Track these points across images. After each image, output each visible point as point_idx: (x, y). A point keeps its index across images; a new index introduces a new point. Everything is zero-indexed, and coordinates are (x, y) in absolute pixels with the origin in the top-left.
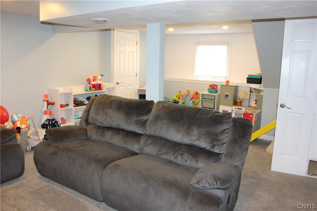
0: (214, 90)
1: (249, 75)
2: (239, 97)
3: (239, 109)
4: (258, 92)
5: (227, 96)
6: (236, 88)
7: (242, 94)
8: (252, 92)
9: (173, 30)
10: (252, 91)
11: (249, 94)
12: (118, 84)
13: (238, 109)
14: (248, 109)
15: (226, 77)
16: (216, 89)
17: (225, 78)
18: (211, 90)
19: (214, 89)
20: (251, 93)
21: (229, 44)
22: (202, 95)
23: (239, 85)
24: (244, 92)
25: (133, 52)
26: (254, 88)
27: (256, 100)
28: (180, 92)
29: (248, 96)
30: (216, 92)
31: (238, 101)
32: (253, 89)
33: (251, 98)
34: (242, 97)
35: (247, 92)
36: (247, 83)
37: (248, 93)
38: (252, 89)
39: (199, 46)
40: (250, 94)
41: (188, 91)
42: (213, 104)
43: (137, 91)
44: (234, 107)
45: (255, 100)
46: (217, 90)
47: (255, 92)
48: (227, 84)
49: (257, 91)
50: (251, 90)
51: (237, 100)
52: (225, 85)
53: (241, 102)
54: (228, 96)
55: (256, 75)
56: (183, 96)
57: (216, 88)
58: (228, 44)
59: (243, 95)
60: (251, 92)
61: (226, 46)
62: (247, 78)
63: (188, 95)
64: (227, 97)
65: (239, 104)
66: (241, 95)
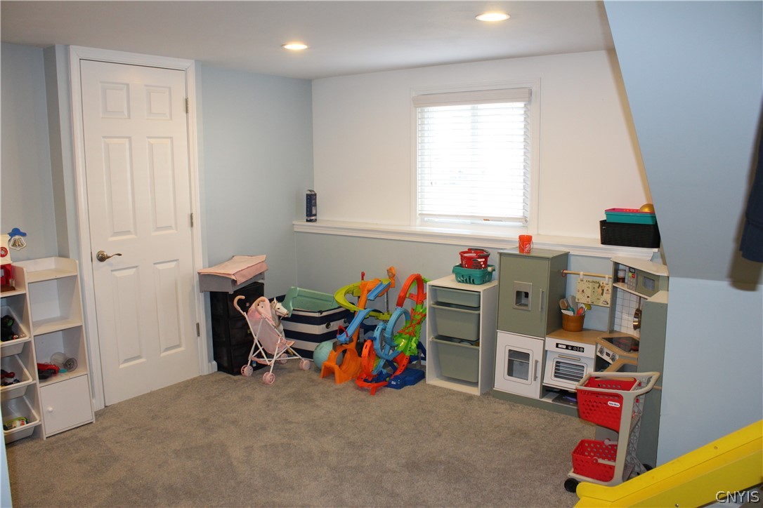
0: (476, 273)
1: (610, 212)
2: (574, 298)
3: (573, 348)
4: (645, 284)
5: (523, 295)
6: (559, 265)
7: (583, 286)
8: (623, 280)
9: (305, 47)
10: (621, 274)
11: (609, 287)
12: (102, 258)
13: (567, 347)
14: (606, 350)
15: (525, 219)
16: (487, 266)
17: (521, 224)
18: (467, 271)
19: (478, 266)
20: (619, 285)
21: (531, 94)
22: (435, 289)
23: (572, 253)
24: (591, 279)
25: (171, 138)
26: (630, 268)
27: (638, 314)
28: (363, 275)
29: (607, 297)
30: (486, 278)
31: (570, 313)
32: (627, 270)
33: (619, 301)
34: (582, 300)
35: (601, 281)
36: (603, 243)
37: (608, 282)
38: (621, 267)
39: (426, 109)
40: (615, 289)
41: (391, 274)
42: (474, 327)
43: (196, 278)
44: (551, 342)
45: (633, 312)
46: (489, 269)
47: (634, 280)
48: (522, 248)
49: (641, 278)
50: (616, 271)
51: (564, 312)
52: (517, 252)
53: (581, 318)
54: (527, 295)
55: (637, 211)
56: (369, 291)
57: (485, 262)
58: (528, 96)
59: (588, 292)
60: (617, 279)
61: (521, 104)
62: (603, 223)
63: (389, 286)
64: (524, 301)
65: (572, 325)
66: (579, 290)
